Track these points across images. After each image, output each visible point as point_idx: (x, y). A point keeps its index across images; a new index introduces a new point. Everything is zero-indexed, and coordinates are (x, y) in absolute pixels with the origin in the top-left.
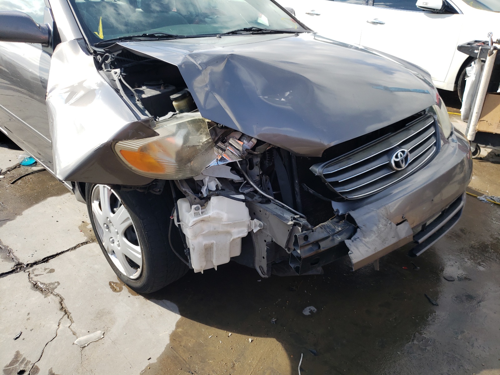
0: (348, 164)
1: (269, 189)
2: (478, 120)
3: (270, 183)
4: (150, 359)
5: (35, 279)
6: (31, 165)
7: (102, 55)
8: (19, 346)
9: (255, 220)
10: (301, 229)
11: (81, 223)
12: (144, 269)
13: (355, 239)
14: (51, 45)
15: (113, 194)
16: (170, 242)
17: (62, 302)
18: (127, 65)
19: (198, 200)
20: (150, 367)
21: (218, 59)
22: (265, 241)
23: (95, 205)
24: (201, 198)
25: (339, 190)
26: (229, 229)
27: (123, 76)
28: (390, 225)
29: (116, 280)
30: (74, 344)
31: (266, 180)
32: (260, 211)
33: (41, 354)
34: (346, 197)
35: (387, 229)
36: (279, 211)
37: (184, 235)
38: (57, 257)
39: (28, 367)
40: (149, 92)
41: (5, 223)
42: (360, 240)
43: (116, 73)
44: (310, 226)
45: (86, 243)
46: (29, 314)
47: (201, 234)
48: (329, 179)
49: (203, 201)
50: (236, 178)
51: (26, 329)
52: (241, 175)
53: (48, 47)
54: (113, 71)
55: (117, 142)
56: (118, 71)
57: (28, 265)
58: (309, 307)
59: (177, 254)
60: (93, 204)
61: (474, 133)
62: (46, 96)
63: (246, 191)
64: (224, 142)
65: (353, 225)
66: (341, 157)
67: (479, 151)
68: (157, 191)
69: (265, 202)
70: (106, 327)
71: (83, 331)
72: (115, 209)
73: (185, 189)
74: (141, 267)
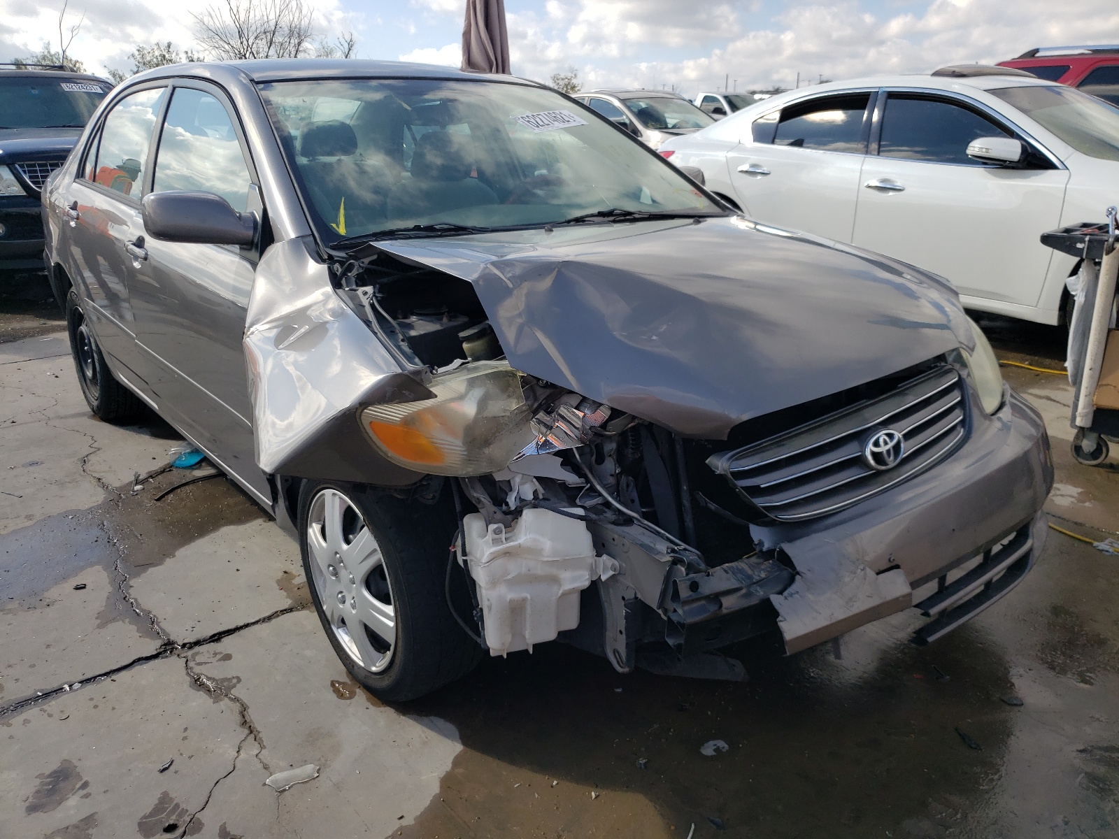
0: (779, 454)
1: (633, 501)
2: (1096, 384)
3: (635, 490)
4: (402, 817)
5: (197, 669)
6: (192, 467)
7: (342, 263)
8: (168, 783)
9: (605, 557)
10: (686, 570)
11: (281, 574)
12: (398, 649)
13: (791, 595)
14: (257, 248)
15: (349, 509)
16: (447, 595)
17: (245, 713)
18: (385, 280)
19: (499, 515)
20: (402, 831)
21: (541, 269)
22: (623, 598)
23: (314, 531)
24: (505, 513)
25: (760, 502)
26: (554, 571)
27: (379, 298)
28: (863, 572)
29: (344, 678)
30: (265, 784)
31: (628, 485)
32: (614, 540)
33: (207, 799)
34: (776, 517)
35: (855, 580)
36: (648, 539)
37: (474, 582)
38: (237, 634)
39: (182, 820)
40: (421, 327)
41: (145, 571)
42: (801, 596)
43: (365, 293)
44: (703, 566)
45: (290, 610)
46: (186, 729)
47: (506, 578)
48: (742, 481)
49: (509, 517)
50: (571, 479)
51: (181, 754)
52: (580, 474)
53: (250, 250)
54: (362, 289)
55: (365, 408)
56: (369, 289)
57: (184, 646)
58: (715, 742)
59: (459, 621)
60: (310, 531)
61: (1091, 410)
62: (244, 333)
63: (590, 503)
64: (549, 413)
65: (790, 570)
66: (765, 442)
67: (1104, 450)
68: (429, 497)
69: (622, 522)
70: (322, 759)
71: (281, 763)
72: (351, 536)
73: (478, 494)
74: (392, 648)
